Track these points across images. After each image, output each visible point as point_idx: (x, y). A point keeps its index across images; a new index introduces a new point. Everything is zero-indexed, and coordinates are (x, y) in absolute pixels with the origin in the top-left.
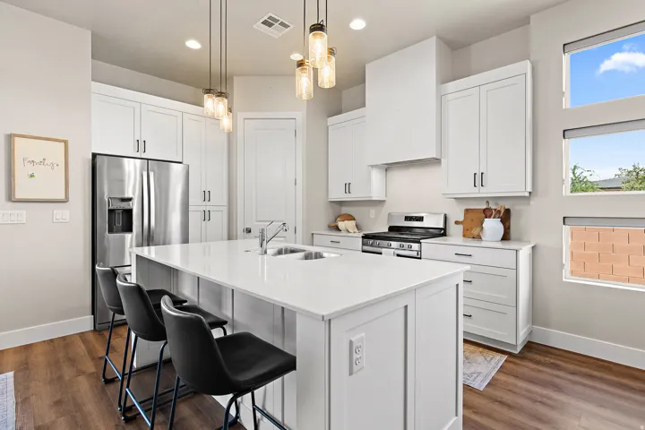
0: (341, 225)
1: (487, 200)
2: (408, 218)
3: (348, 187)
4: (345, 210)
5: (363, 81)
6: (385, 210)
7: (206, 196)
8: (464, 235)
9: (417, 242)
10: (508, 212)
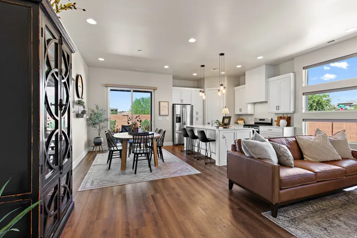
0: (239, 122)
1: (283, 114)
2: (260, 120)
3: (240, 110)
4: (241, 117)
5: (245, 75)
6: (254, 117)
7: (197, 113)
8: (277, 125)
9: (258, 126)
10: (290, 117)
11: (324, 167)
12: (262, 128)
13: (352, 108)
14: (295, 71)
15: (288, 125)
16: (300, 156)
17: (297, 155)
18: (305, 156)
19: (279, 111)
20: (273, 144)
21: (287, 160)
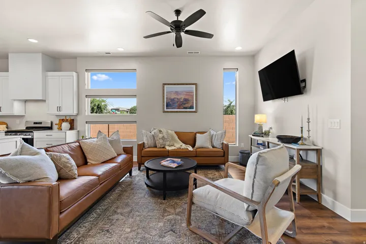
1: (66, 116)
2: (35, 123)
6: (24, 120)
8: (58, 129)
9: (32, 132)
10: (73, 120)
11: (105, 168)
12: (37, 135)
13: (119, 113)
14: (78, 71)
15: (72, 128)
16: (83, 161)
17: (81, 161)
18: (88, 161)
19: (61, 113)
20: (50, 156)
21: (69, 171)
